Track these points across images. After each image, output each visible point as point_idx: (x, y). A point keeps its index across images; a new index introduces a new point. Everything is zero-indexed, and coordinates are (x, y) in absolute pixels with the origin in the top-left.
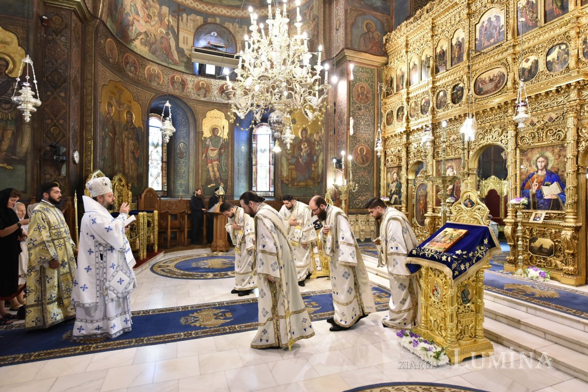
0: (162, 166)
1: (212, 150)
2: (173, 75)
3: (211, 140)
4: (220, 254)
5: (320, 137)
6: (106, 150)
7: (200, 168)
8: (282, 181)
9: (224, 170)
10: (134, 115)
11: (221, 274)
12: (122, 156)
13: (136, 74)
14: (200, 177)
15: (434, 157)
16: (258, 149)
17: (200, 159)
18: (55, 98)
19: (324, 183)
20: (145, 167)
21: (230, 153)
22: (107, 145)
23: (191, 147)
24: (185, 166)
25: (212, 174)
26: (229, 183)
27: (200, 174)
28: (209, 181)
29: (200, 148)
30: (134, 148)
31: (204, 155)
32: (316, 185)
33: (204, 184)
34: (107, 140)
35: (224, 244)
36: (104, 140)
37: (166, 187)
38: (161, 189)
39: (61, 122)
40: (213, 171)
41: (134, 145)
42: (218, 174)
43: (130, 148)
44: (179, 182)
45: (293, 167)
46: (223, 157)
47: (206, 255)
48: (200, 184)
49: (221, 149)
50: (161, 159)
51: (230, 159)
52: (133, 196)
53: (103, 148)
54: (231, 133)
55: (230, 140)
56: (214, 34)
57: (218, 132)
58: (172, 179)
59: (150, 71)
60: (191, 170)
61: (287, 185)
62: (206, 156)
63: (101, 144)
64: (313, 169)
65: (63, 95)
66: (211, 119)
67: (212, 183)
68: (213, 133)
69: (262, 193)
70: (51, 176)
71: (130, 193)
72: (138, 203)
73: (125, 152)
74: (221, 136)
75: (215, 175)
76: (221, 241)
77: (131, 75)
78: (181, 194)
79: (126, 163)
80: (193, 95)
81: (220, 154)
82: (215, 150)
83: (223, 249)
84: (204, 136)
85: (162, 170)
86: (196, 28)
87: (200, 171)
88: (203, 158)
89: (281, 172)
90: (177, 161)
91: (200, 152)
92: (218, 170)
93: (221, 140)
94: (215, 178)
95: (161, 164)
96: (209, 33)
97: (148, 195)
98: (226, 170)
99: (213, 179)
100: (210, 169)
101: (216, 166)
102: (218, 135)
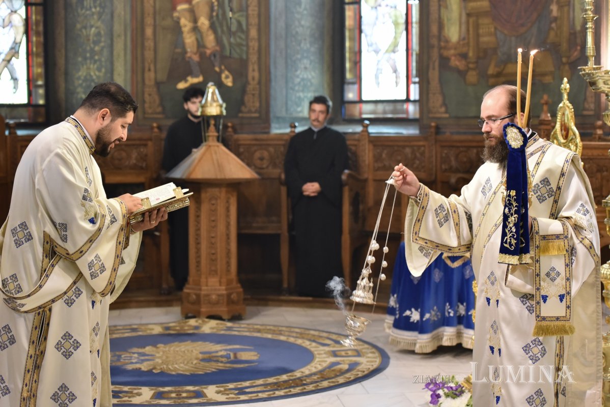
0: (27, 21)
4: (209, 327)
7: (149, 20)
8: (444, 62)
9: (233, 26)
11: (179, 393)
14: (149, 55)
24: (100, 15)
25: (189, 40)
26: (253, 73)
27: (149, 44)
28: (180, 68)
33: (162, 76)
35: (223, 290)
37: (41, 91)
38: (24, 101)
40: (196, 29)
42: (210, 40)
44: (82, 73)
47: (157, 330)
48: (150, 77)
58: (61, 61)
60: (118, 28)
61: (462, 74)
67: (191, 74)
69: (380, 107)
75: (200, 45)
76: (213, 281)
83: (222, 310)
85: (27, 32)
87: (149, 31)
89: (441, 27)
92: (212, 27)
94: (202, 55)
98: (239, 23)
99: (196, 58)
100: (183, 21)
101: (206, 9)
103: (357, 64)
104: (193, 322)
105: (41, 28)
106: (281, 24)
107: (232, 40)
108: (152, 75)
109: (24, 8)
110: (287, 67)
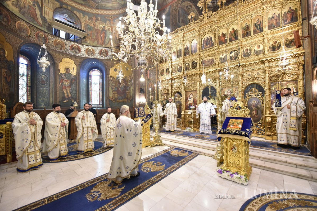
0: (27, 89)
1: (66, 81)
2: (39, 32)
3: (65, 75)
5: (131, 78)
7: (58, 91)
8: (109, 100)
9: (74, 93)
10: (6, 52)
13: (8, 24)
14: (58, 97)
15: (184, 90)
16: (93, 83)
17: (58, 86)
19: (134, 100)
20: (16, 89)
21: (78, 83)
23: (51, 78)
24: (46, 89)
25: (66, 95)
26: (77, 100)
27: (58, 95)
29: (58, 79)
30: (7, 75)
31: (61, 84)
32: (129, 101)
33: (60, 100)
40: (67, 93)
41: (6, 72)
42: (70, 95)
44: (41, 99)
45: (116, 92)
46: (73, 85)
49: (72, 80)
50: (26, 84)
51: (78, 87)
52: (7, 108)
54: (78, 72)
55: (78, 76)
56: (66, 16)
57: (70, 71)
58: (35, 97)
59: (20, 25)
60: (51, 92)
61: (113, 101)
62: (62, 84)
64: (127, 93)
66: (65, 63)
67: (66, 100)
68: (67, 71)
69: (95, 105)
71: (5, 106)
72: (10, 113)
74: (72, 73)
75: (68, 95)
77: (4, 23)
78: (43, 106)
80: (52, 47)
81: (71, 84)
82: (68, 81)
84: (60, 72)
85: (27, 91)
86: (55, 8)
87: (58, 93)
88: (60, 85)
89: (109, 95)
90: (39, 86)
91: (58, 81)
92: (70, 93)
93: (72, 76)
94: (68, 97)
95: (26, 87)
96: (63, 14)
97: (19, 107)
98: (75, 93)
99: (67, 97)
100: (65, 92)
101: (69, 90)
102: (70, 73)
104: (73, 140)
105: (30, 91)
107: (74, 95)
108: (58, 100)
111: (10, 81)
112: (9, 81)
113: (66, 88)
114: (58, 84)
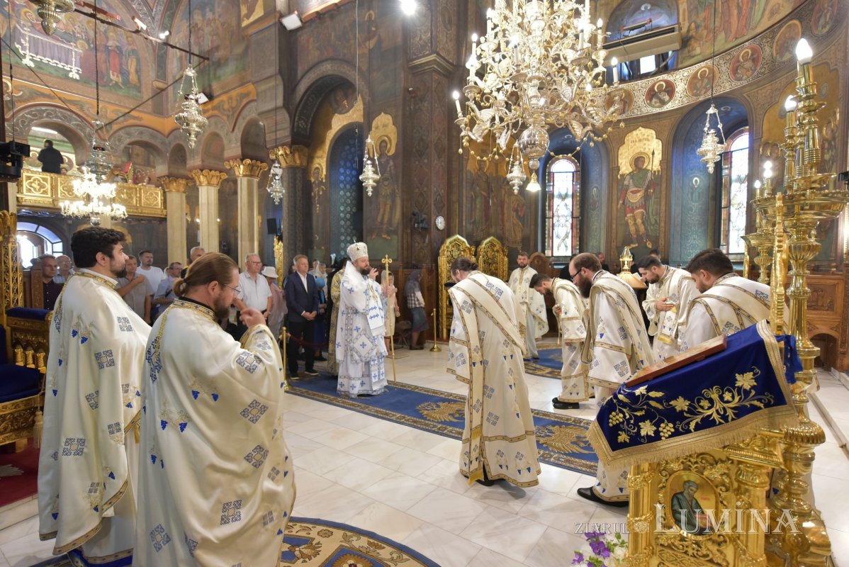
0: (572, 224)
1: (634, 192)
3: (632, 178)
5: (832, 131)
6: (478, 211)
7: (614, 221)
9: (653, 222)
12: (500, 216)
14: (614, 236)
16: (734, 177)
17: (614, 209)
18: (421, 166)
21: (664, 193)
22: (478, 206)
23: (603, 192)
24: (597, 220)
25: (632, 229)
26: (662, 242)
27: (614, 231)
29: (615, 192)
30: (518, 205)
31: (621, 202)
34: (478, 200)
36: (473, 200)
38: (570, 254)
39: (425, 189)
40: (635, 224)
41: (518, 201)
42: (642, 228)
43: (512, 205)
44: (591, 243)
46: (652, 201)
49: (648, 187)
50: (570, 214)
51: (663, 203)
53: (472, 210)
54: (666, 162)
55: (665, 172)
56: (646, 8)
57: (644, 162)
58: (585, 239)
60: (603, 226)
62: (623, 203)
63: (469, 205)
65: (426, 161)
66: (633, 144)
67: (632, 243)
68: (636, 166)
70: (419, 243)
71: (506, 259)
73: (505, 211)
74: (649, 167)
75: (637, 231)
79: (507, 224)
81: (646, 197)
82: (638, 191)
84: (620, 172)
85: (572, 228)
87: (614, 226)
88: (619, 206)
90: (590, 215)
91: (615, 197)
92: (643, 223)
93: (649, 175)
94: (638, 235)
95: (571, 221)
96: (638, 8)
97: (536, 262)
98: (656, 220)
99: (635, 236)
100: (630, 221)
101: (640, 216)
102: (644, 167)
103: (727, 236)
105: (578, 227)
106: (678, 220)
107: (652, 228)
108: (615, 244)
109: (571, 219)
110: (681, 238)
111: (524, 215)
112: (522, 215)
113: (632, 211)
114: (614, 205)
